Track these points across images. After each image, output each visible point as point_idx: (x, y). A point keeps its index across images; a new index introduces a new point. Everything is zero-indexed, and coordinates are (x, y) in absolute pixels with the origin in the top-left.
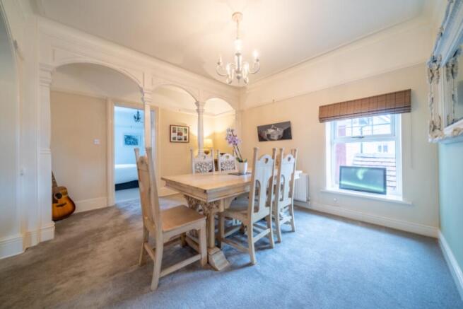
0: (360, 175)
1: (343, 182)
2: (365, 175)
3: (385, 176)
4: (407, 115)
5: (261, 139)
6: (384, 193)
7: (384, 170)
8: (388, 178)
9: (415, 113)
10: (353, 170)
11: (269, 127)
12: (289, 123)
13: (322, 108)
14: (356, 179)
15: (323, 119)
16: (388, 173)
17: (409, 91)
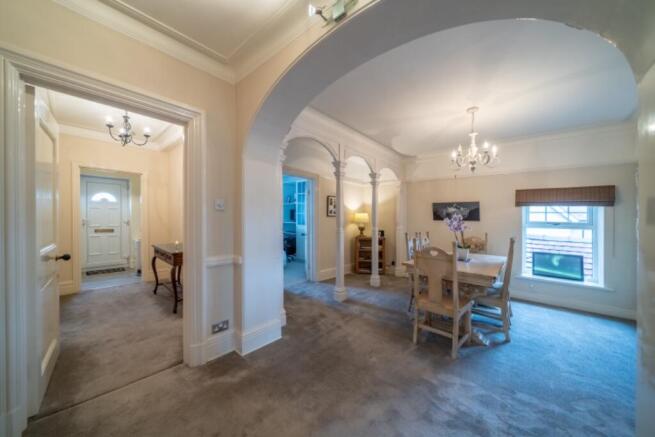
0: (555, 261)
1: (537, 269)
2: (561, 262)
3: (582, 263)
4: (610, 208)
5: (437, 216)
6: (582, 280)
7: (581, 258)
8: (585, 266)
9: (619, 208)
10: (547, 257)
11: (450, 205)
12: (477, 203)
13: (519, 193)
14: (551, 266)
15: (519, 204)
16: (585, 260)
17: (613, 187)
